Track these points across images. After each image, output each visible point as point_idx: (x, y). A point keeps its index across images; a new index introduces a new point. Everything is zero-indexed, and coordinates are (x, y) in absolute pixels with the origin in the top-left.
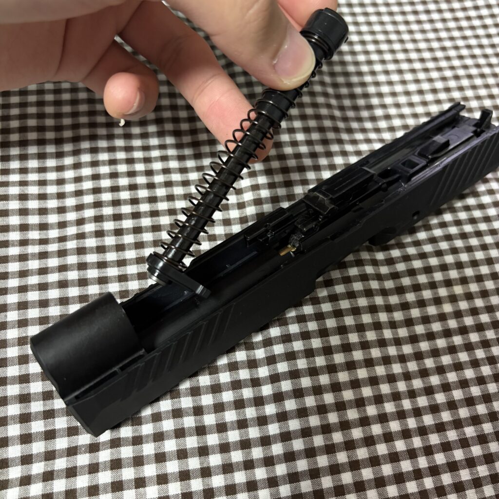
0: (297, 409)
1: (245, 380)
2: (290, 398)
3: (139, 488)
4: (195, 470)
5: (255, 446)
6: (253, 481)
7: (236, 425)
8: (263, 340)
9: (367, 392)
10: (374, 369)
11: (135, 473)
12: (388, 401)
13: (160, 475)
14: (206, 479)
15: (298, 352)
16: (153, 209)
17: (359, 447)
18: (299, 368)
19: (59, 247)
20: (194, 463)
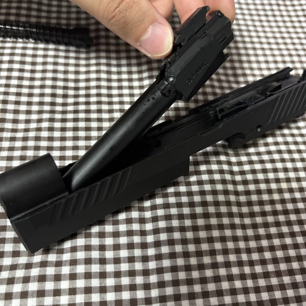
0: (169, 253)
1: (136, 231)
2: (165, 245)
3: (56, 296)
4: (95, 288)
5: (139, 275)
6: (135, 299)
7: (127, 260)
8: (151, 206)
9: (218, 246)
10: (224, 231)
11: (54, 286)
12: (232, 254)
13: (71, 288)
14: (103, 295)
15: (174, 215)
16: (87, 117)
17: (210, 283)
18: (173, 226)
19: (24, 135)
20: (95, 283)
